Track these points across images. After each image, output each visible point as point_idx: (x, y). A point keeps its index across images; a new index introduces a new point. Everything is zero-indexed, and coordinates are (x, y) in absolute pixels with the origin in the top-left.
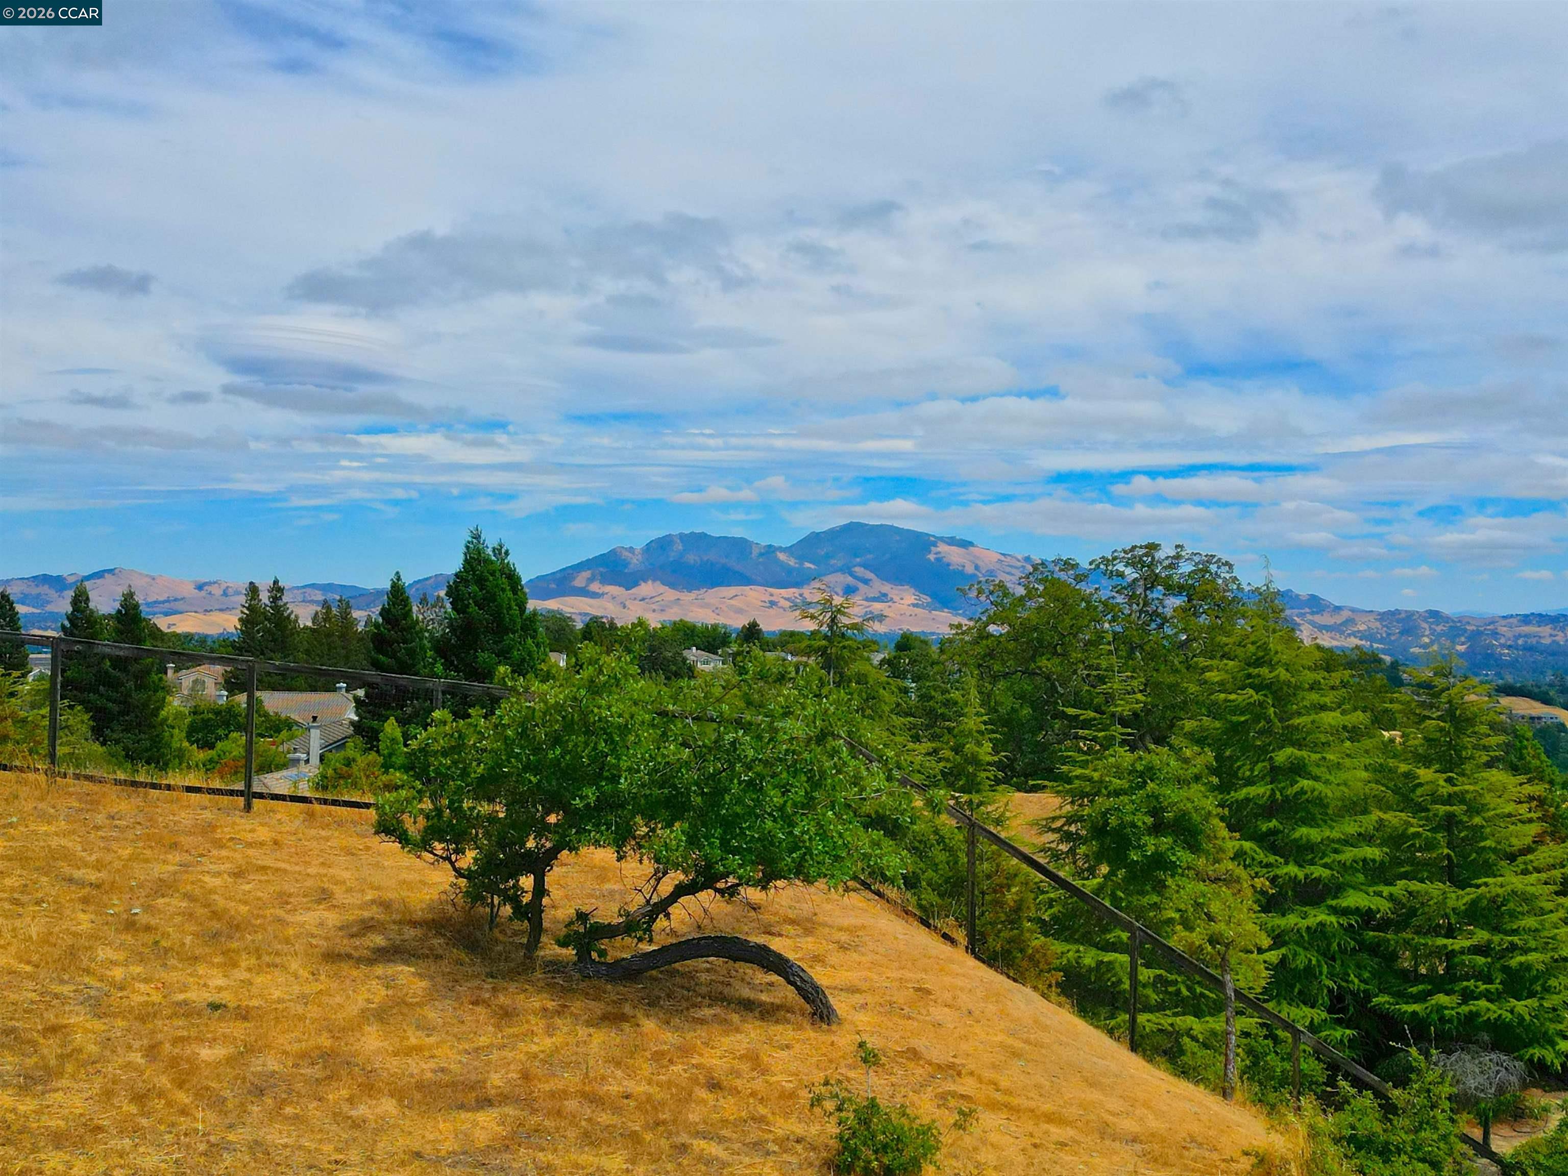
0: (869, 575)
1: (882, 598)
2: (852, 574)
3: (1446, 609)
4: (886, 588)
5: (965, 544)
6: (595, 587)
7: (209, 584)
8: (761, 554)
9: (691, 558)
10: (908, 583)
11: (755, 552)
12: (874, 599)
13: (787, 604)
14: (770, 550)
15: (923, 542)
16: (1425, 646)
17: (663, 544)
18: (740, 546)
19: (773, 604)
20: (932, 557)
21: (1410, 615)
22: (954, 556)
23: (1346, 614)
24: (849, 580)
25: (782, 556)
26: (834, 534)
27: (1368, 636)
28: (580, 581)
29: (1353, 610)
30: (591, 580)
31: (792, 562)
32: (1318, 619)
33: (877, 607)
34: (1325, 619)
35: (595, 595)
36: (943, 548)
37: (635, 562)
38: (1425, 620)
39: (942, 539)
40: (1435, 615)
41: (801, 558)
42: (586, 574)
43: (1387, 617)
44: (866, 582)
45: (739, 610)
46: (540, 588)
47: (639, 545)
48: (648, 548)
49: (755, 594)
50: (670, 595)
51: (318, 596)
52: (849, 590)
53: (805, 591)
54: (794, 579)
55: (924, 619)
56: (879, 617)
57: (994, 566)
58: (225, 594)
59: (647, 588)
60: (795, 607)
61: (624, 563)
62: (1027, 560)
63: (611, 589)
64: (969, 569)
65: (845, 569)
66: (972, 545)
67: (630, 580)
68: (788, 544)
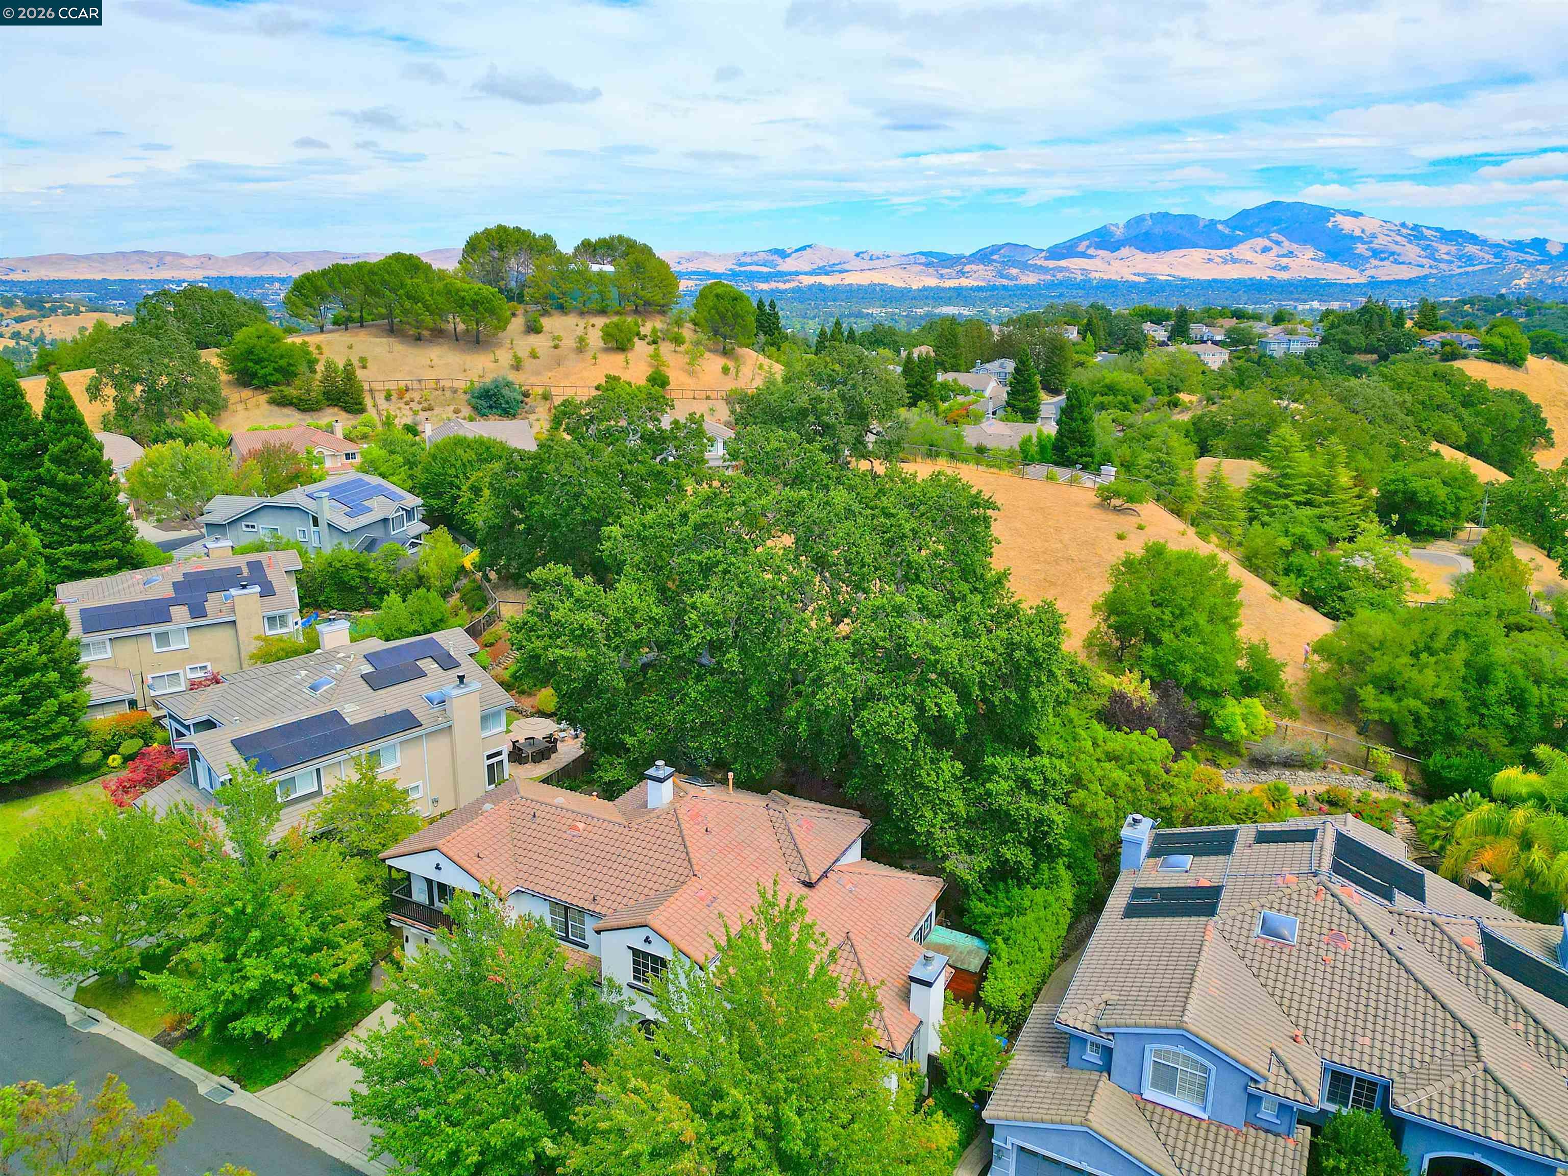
0: (1281, 238)
1: (1290, 254)
2: (1268, 238)
4: (1294, 247)
5: (1357, 215)
6: (1091, 251)
7: (863, 253)
8: (1206, 226)
9: (1157, 230)
10: (1309, 243)
11: (1202, 224)
12: (1284, 256)
13: (1220, 260)
14: (1212, 223)
15: (1324, 214)
17: (1140, 219)
18: (1190, 220)
19: (1210, 260)
20: (1330, 225)
22: (1347, 224)
24: (1267, 243)
25: (1220, 227)
26: (1259, 211)
28: (1081, 248)
30: (1088, 247)
31: (1227, 231)
33: (1284, 261)
35: (1091, 257)
36: (1339, 218)
37: (1119, 233)
39: (1339, 211)
41: (1234, 228)
42: (1086, 243)
44: (1278, 243)
45: (1186, 265)
46: (1056, 253)
47: (1122, 223)
48: (1128, 224)
49: (1198, 254)
50: (1140, 256)
51: (923, 259)
52: (1265, 250)
53: (1234, 251)
54: (1229, 242)
55: (1319, 269)
56: (1285, 268)
57: (1377, 230)
58: (871, 259)
59: (1125, 251)
60: (1225, 262)
61: (1111, 234)
62: (1403, 225)
63: (1102, 253)
64: (1357, 233)
65: (1266, 234)
66: (1361, 214)
67: (1114, 247)
68: (1224, 218)
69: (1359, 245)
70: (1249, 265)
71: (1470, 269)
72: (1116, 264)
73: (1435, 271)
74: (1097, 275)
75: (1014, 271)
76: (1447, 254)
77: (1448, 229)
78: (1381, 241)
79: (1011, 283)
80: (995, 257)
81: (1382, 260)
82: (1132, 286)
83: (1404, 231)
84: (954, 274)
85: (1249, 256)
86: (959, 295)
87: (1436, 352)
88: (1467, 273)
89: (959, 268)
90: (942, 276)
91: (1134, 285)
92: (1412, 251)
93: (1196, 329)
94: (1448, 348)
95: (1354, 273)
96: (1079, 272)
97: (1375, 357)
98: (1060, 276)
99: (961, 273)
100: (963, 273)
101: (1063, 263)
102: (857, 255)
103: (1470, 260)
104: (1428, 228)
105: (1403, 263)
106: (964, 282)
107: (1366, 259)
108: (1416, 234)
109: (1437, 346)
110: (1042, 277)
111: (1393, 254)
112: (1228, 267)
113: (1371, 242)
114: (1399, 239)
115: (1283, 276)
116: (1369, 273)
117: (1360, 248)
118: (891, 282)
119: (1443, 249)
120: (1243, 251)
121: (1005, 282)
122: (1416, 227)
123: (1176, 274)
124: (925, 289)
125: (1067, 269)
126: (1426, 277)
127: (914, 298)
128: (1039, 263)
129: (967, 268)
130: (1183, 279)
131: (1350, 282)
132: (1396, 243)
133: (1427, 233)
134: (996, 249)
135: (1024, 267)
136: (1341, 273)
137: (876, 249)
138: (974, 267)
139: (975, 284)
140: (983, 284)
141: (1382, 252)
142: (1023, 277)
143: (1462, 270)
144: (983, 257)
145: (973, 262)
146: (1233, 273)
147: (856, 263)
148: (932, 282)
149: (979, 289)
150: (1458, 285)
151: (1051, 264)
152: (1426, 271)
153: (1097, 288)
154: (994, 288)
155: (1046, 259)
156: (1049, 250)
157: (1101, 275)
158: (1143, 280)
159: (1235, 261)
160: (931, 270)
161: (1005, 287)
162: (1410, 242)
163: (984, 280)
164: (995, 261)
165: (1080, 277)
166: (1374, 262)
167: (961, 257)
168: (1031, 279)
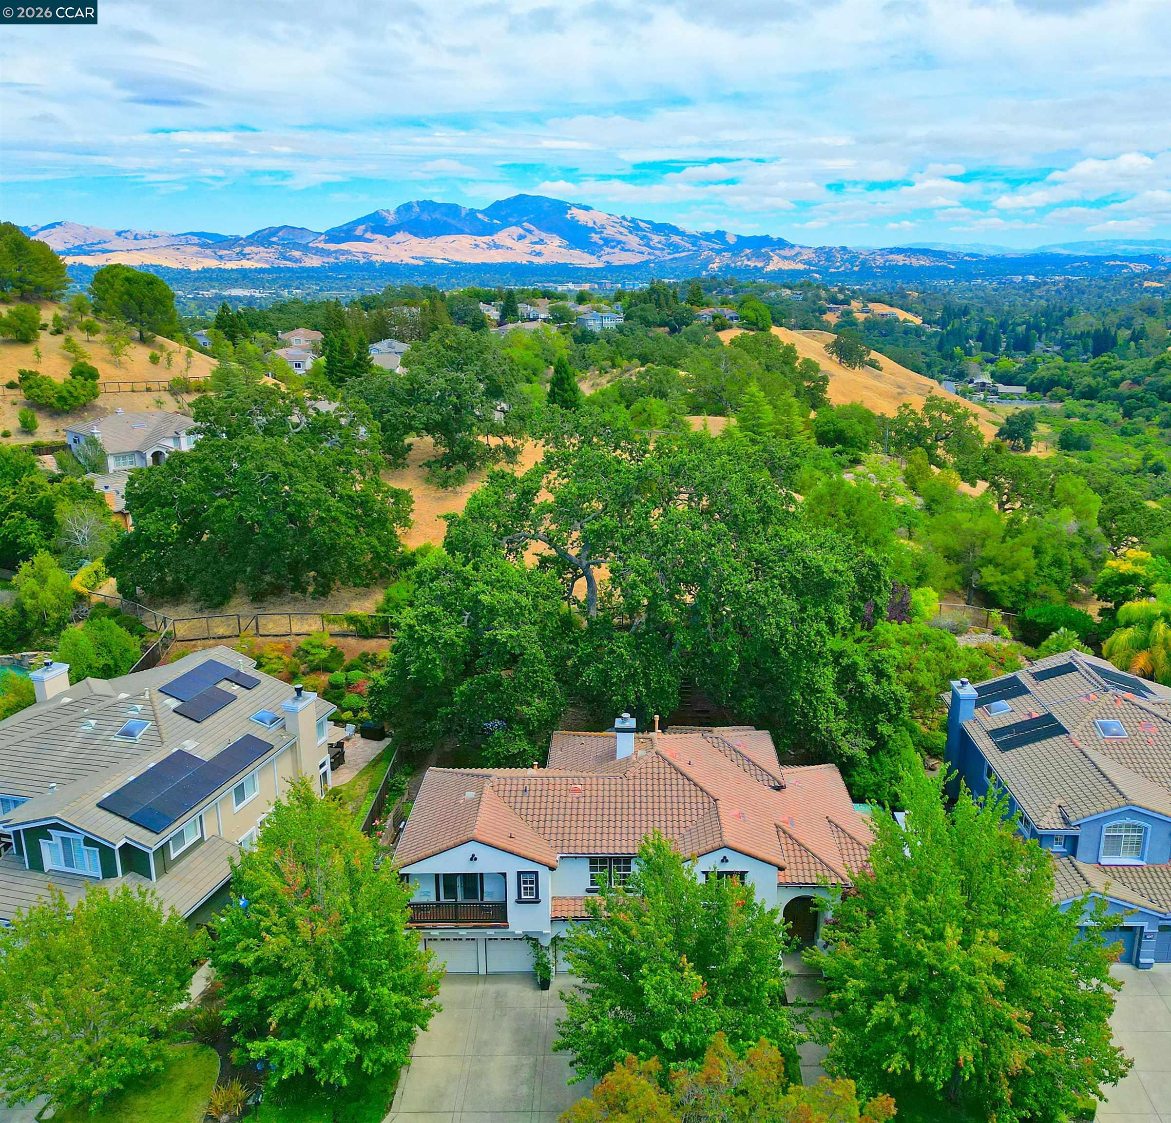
0: (532, 228)
1: (541, 242)
2: (522, 227)
3: (849, 245)
4: (543, 235)
5: (587, 208)
6: (368, 235)
7: (125, 232)
8: (467, 215)
9: (425, 217)
10: (555, 232)
11: (463, 213)
12: (536, 243)
13: (485, 246)
14: (472, 212)
15: (561, 207)
16: (838, 268)
17: (408, 207)
18: (453, 209)
19: (477, 246)
20: (568, 216)
21: (831, 249)
22: (582, 216)
23: (797, 249)
24: (521, 231)
25: (480, 216)
26: (509, 202)
27: (808, 263)
28: (359, 231)
29: (801, 247)
30: (365, 231)
31: (486, 220)
32: (782, 252)
33: (538, 248)
34: (787, 252)
35: (369, 241)
36: (574, 211)
37: (391, 218)
38: (838, 252)
39: (573, 205)
40: (844, 249)
41: (491, 218)
42: (363, 227)
43: (820, 251)
44: (530, 231)
45: (457, 250)
46: (334, 236)
47: (393, 209)
48: (398, 211)
49: (465, 240)
50: (415, 240)
51: (196, 240)
52: (521, 237)
53: (495, 237)
54: (488, 230)
55: (565, 255)
56: (539, 254)
57: (605, 222)
58: (136, 238)
59: (400, 236)
60: (490, 248)
61: (384, 219)
62: (624, 218)
63: (379, 237)
64: (591, 224)
65: (518, 224)
66: (591, 208)
67: (389, 231)
68: (482, 208)
69: (593, 235)
70: (509, 251)
71: (677, 255)
72: (393, 247)
73: (652, 257)
74: (378, 258)
75: (297, 254)
76: (659, 243)
77: (657, 222)
78: (609, 232)
79: (294, 265)
80: (274, 239)
81: (613, 247)
82: (412, 269)
83: (625, 223)
84: (234, 256)
85: (508, 242)
86: (244, 277)
87: (710, 324)
88: (675, 259)
89: (238, 250)
90: (221, 257)
91: (416, 268)
92: (633, 241)
93: (523, 308)
94: (717, 320)
95: (593, 258)
96: (361, 255)
97: (667, 329)
98: (342, 258)
99: (242, 255)
100: (244, 255)
101: (344, 246)
102: (119, 234)
103: (676, 248)
104: (642, 221)
105: (629, 250)
106: (247, 264)
107: (601, 247)
108: (634, 226)
109: (708, 319)
110: (326, 260)
111: (619, 242)
112: (493, 252)
113: (602, 232)
114: (622, 230)
115: (537, 260)
116: (604, 258)
117: (595, 237)
118: (165, 263)
119: (656, 238)
120: (502, 237)
121: (289, 264)
122: (633, 220)
123: (450, 258)
124: (205, 270)
125: (348, 252)
126: (647, 262)
127: (196, 280)
128: (321, 245)
129: (247, 250)
130: (456, 263)
131: (592, 266)
132: (621, 233)
133: (642, 225)
134: (274, 231)
135: (306, 249)
136: (583, 259)
137: (142, 228)
138: (254, 249)
139: (259, 266)
140: (268, 266)
141: (613, 241)
142: (306, 260)
143: (671, 257)
144: (262, 238)
145: (252, 244)
146: (496, 257)
147: (119, 243)
148: (213, 264)
149: (262, 271)
150: (671, 268)
151: (333, 247)
152: (645, 258)
153: (380, 270)
154: (279, 270)
155: (326, 242)
156: (327, 233)
157: (382, 258)
158: (421, 263)
159: (497, 247)
160: (208, 251)
161: (289, 269)
162: (630, 232)
163: (267, 262)
164: (274, 243)
165: (362, 261)
166: (608, 250)
167: (237, 239)
168: (313, 262)
